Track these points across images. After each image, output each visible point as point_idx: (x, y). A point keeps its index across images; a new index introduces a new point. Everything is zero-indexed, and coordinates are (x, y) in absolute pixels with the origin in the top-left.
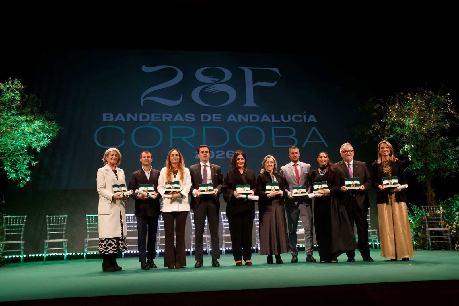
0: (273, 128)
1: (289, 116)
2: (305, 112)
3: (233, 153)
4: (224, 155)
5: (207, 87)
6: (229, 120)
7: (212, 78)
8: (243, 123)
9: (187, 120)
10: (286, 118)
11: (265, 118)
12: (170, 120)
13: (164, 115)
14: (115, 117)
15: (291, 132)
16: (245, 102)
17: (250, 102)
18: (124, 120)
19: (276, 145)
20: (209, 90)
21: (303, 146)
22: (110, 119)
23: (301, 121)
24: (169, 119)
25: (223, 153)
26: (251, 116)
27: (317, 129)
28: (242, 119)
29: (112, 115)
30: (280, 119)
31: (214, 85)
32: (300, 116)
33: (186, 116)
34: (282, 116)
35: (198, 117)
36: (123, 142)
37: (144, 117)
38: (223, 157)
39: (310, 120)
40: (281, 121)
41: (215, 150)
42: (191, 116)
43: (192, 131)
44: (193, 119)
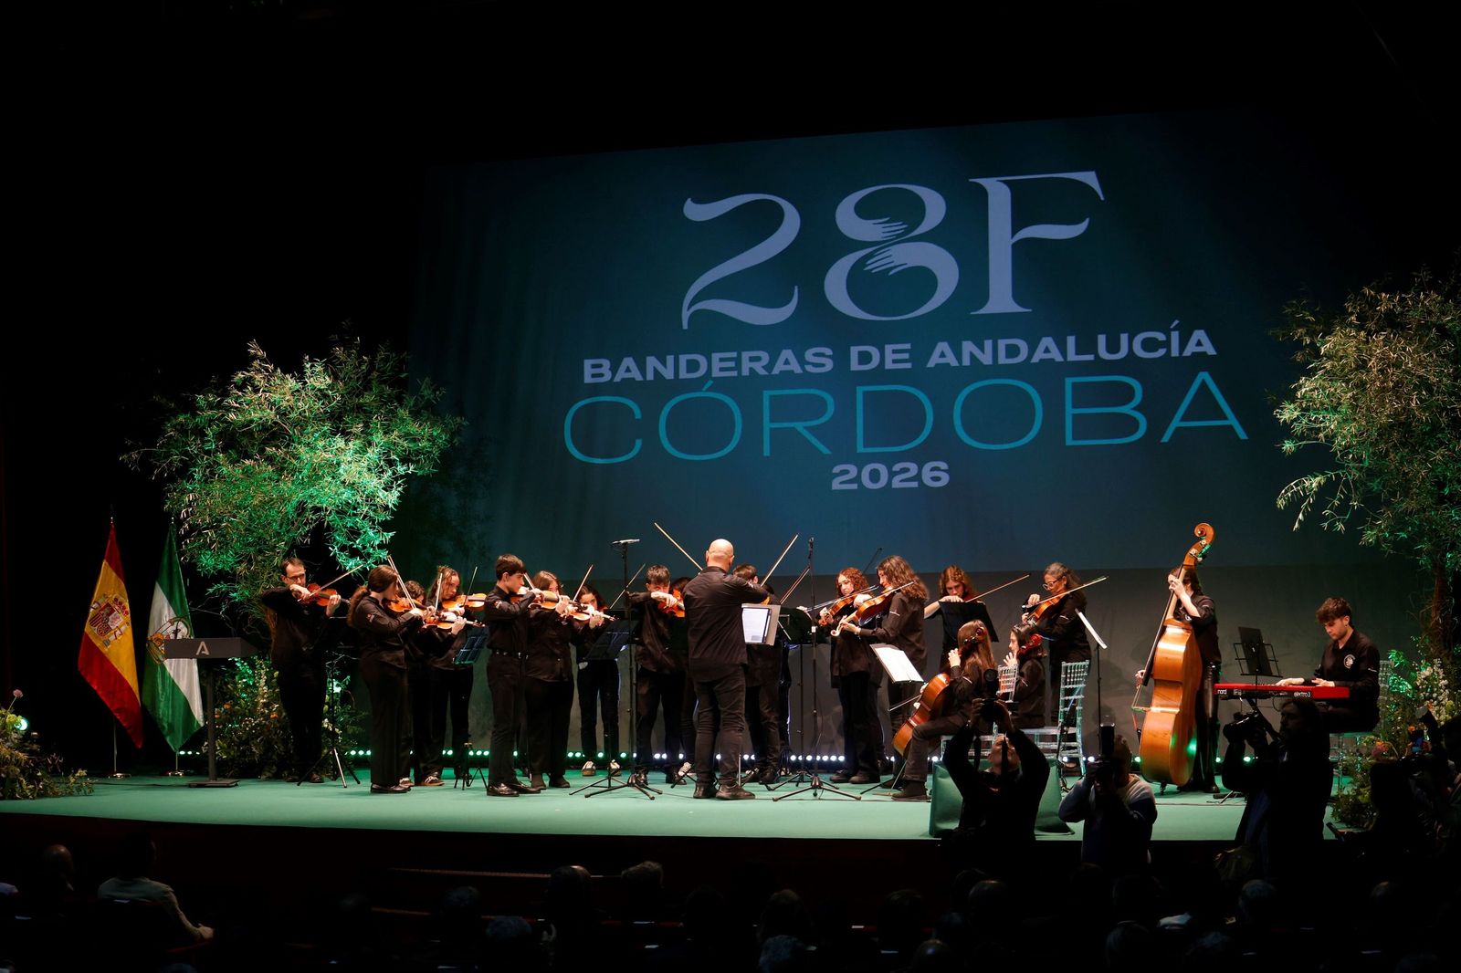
0: (1069, 382)
1: (1124, 338)
2: (1176, 322)
3: (942, 468)
4: (915, 476)
5: (871, 255)
6: (934, 361)
7: (888, 222)
8: (977, 369)
9: (809, 368)
10: (1113, 347)
11: (1047, 350)
12: (763, 372)
13: (746, 355)
14: (614, 370)
15: (1125, 394)
16: (984, 299)
17: (1001, 299)
18: (638, 377)
19: (1074, 438)
20: (875, 265)
21: (1162, 441)
22: (602, 375)
23: (1161, 352)
24: (759, 368)
25: (913, 468)
26: (1002, 344)
27: (1212, 375)
28: (976, 358)
29: (606, 363)
30: (1094, 349)
31: (891, 247)
32: (1161, 337)
33: (809, 355)
34: (1102, 339)
35: (841, 359)
36: (639, 443)
37: (693, 366)
38: (914, 481)
39: (1191, 349)
40: (1097, 356)
41: (889, 460)
42: (822, 355)
43: (824, 403)
44: (829, 365)
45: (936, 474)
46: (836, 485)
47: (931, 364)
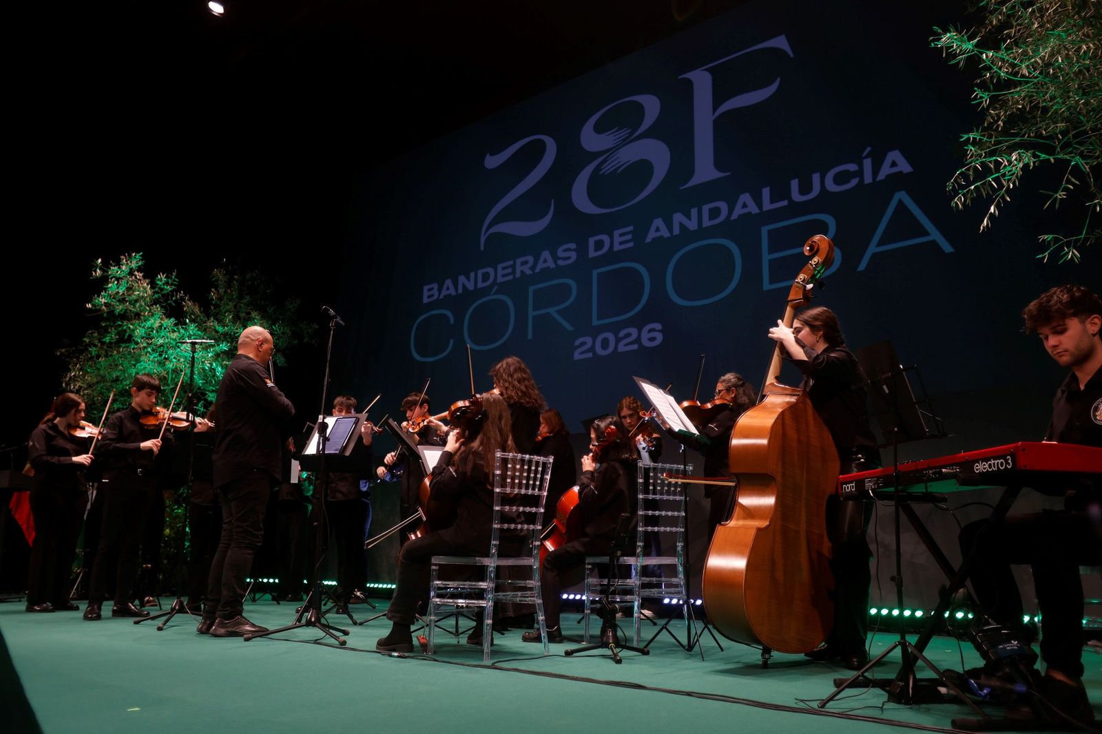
0: (765, 230)
1: (816, 178)
2: (869, 149)
3: (657, 329)
4: (635, 340)
5: (604, 162)
6: (652, 235)
7: (617, 131)
8: (685, 236)
9: (560, 263)
10: (805, 188)
11: (744, 206)
12: (530, 272)
13: (519, 261)
14: (440, 290)
16: (690, 172)
17: (705, 170)
18: (453, 292)
20: (607, 169)
21: (859, 270)
22: (433, 295)
23: (854, 182)
24: (527, 269)
25: (634, 332)
26: (706, 209)
27: (909, 193)
28: (685, 226)
29: (436, 286)
30: (788, 196)
31: (619, 151)
32: (852, 167)
33: (560, 252)
34: (795, 184)
35: (582, 250)
36: (451, 343)
37: (486, 277)
38: (635, 344)
39: (886, 170)
40: (790, 200)
41: (615, 328)
42: (569, 250)
43: (569, 287)
44: (573, 255)
45: (653, 334)
46: (577, 356)
47: (648, 240)
